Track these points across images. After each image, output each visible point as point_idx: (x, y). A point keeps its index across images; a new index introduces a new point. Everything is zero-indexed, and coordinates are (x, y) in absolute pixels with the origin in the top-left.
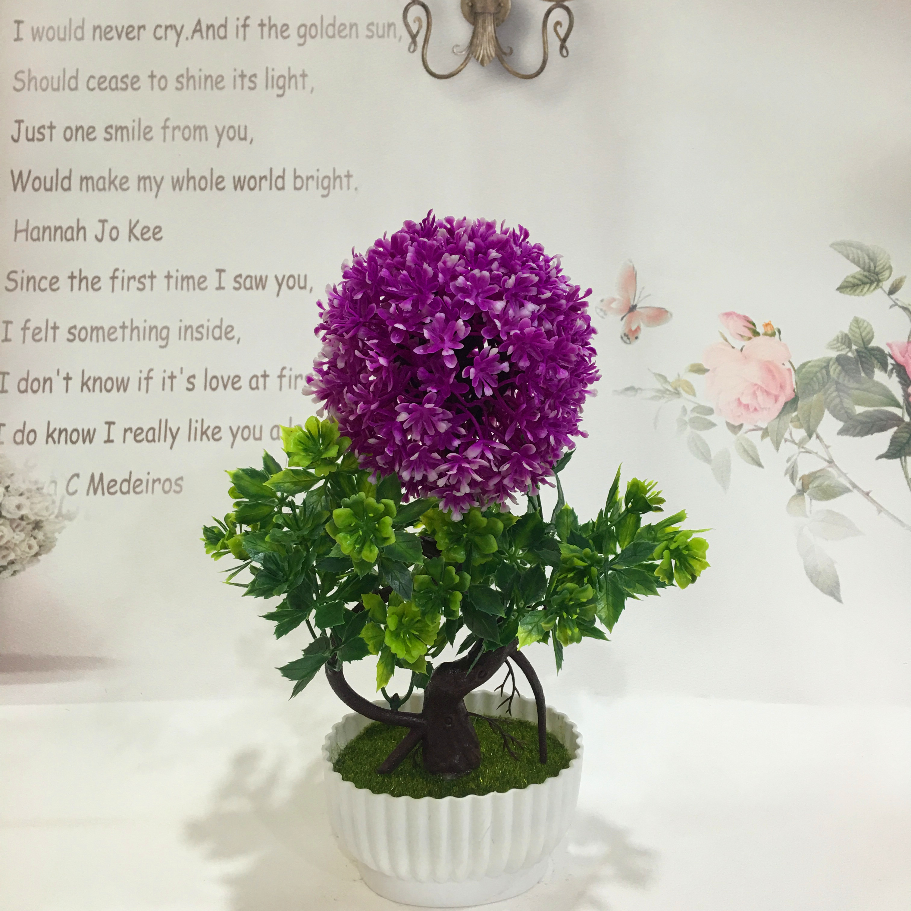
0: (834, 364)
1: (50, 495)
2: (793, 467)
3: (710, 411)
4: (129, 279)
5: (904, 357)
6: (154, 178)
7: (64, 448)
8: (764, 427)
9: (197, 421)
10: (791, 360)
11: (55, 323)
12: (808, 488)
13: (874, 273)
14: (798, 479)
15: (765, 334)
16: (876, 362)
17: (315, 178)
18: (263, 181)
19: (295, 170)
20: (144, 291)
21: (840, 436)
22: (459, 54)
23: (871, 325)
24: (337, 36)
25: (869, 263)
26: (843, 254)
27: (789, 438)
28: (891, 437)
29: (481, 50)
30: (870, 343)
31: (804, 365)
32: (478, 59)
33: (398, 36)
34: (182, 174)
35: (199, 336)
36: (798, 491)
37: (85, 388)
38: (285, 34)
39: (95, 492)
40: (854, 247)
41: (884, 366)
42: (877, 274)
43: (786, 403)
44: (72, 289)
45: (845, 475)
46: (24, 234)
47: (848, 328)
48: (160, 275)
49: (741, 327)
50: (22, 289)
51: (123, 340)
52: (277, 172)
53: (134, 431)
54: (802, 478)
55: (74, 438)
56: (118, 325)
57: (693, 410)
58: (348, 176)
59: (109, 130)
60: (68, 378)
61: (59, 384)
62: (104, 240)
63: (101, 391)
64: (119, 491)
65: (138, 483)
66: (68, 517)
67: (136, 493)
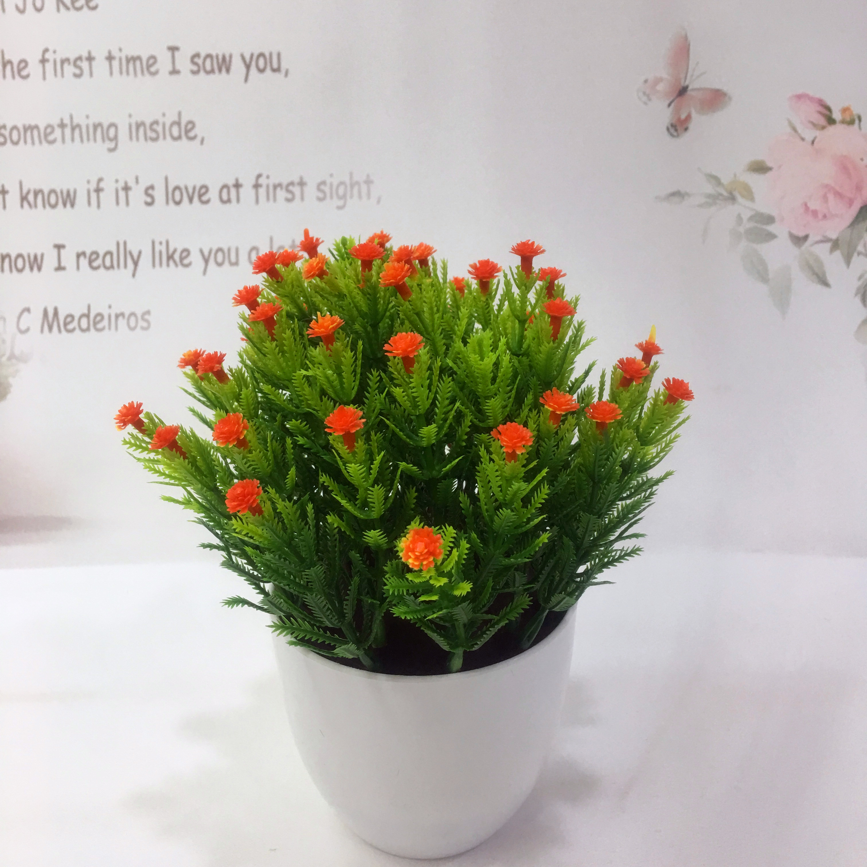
2: (865, 286)
3: (770, 220)
4: (63, 62)
7: (8, 277)
8: (834, 236)
9: (161, 243)
15: (843, 122)
20: (82, 78)
27: (863, 250)
35: (154, 135)
37: (25, 204)
39: (50, 328)
43: (862, 208)
48: (100, 56)
49: (813, 112)
51: (64, 141)
53: (88, 255)
55: (20, 265)
56: (55, 122)
57: (751, 219)
60: (3, 192)
62: (27, 11)
63: (44, 207)
64: (77, 327)
65: (99, 318)
66: (23, 359)
67: (97, 330)
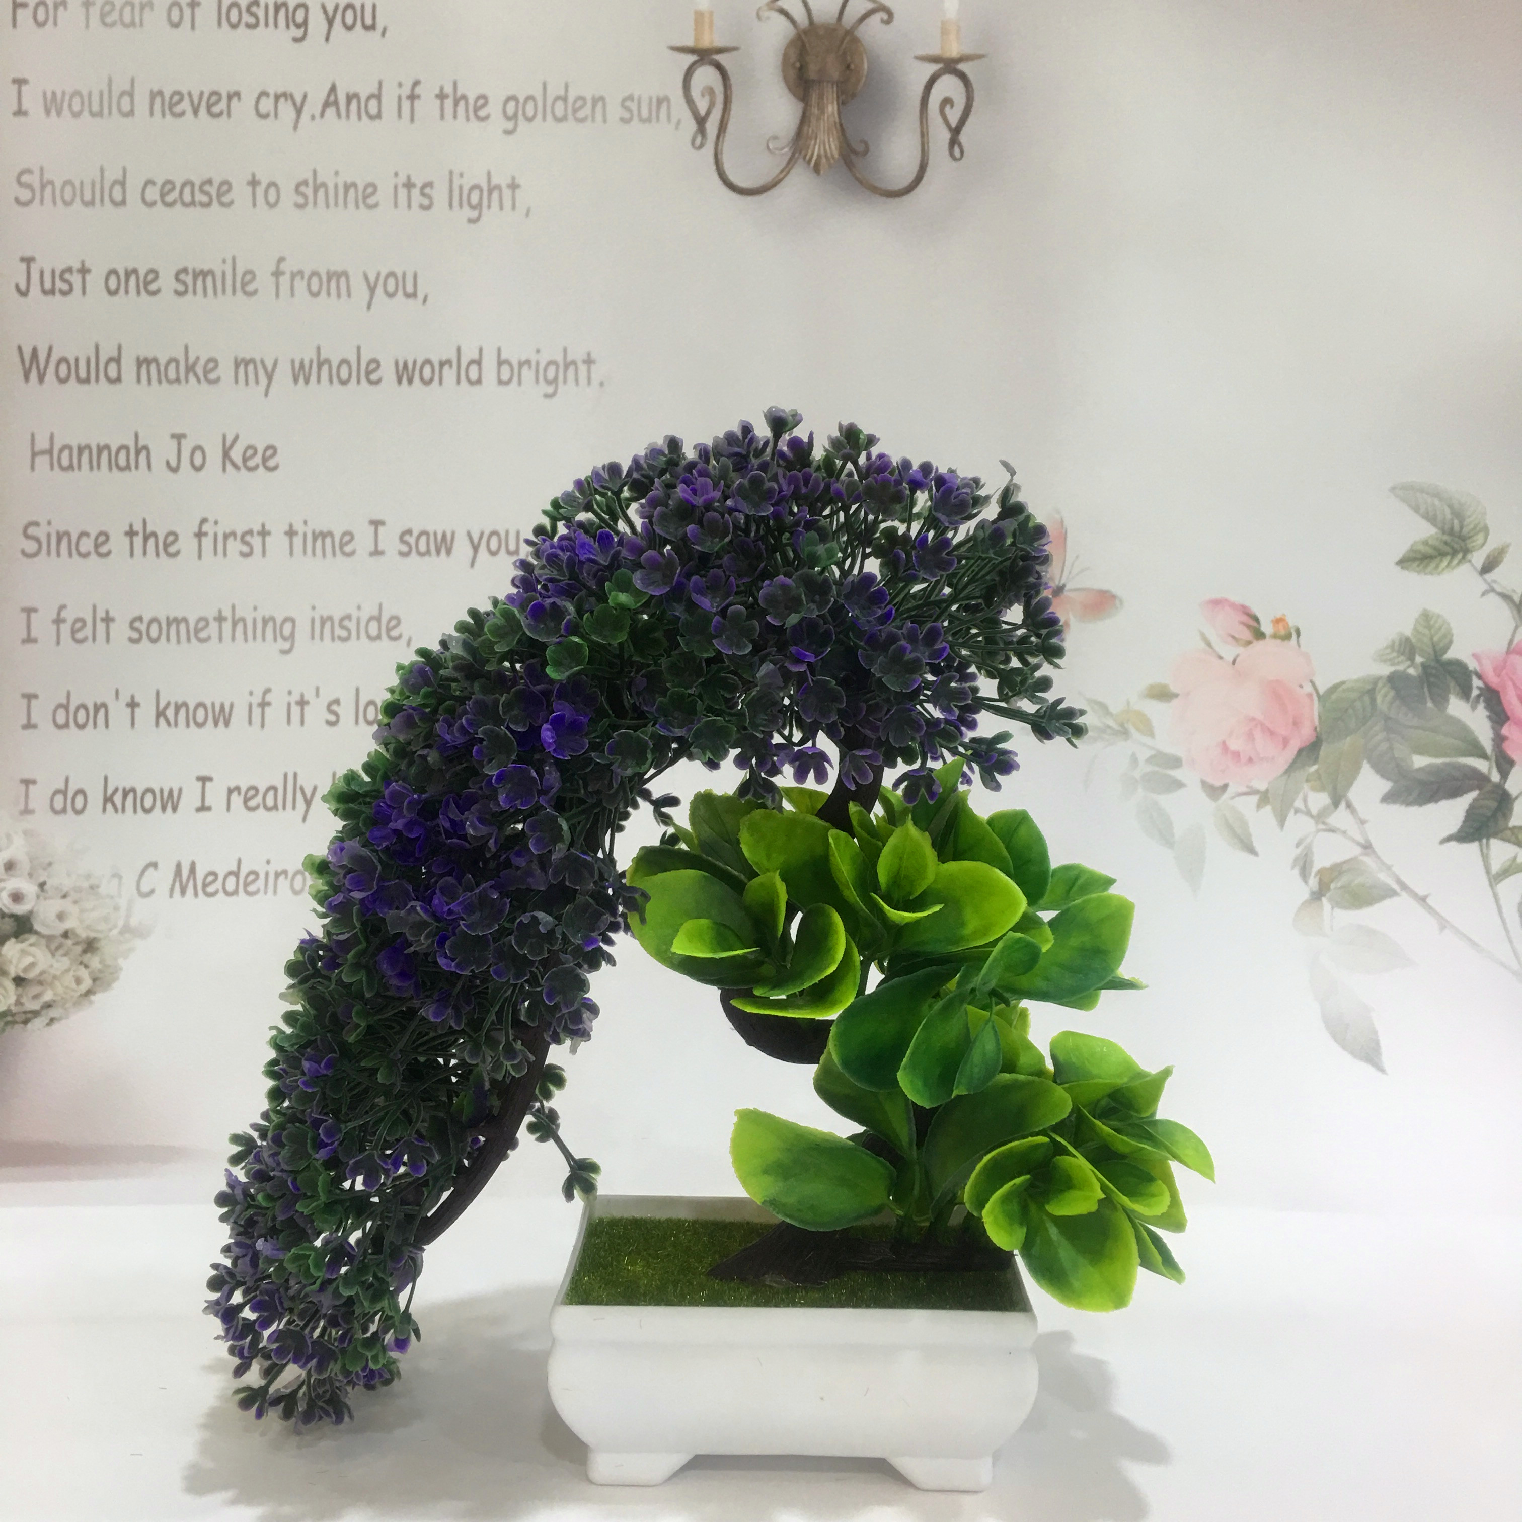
0: (1384, 686)
1: (112, 897)
2: (1306, 855)
3: (1176, 762)
4: (226, 537)
5: (1499, 676)
6: (262, 362)
7: (131, 820)
8: (1262, 787)
10: (1314, 679)
11: (107, 612)
12: (1329, 889)
13: (1459, 537)
14: (1313, 874)
15: (1275, 636)
16: (1452, 684)
17: (534, 364)
18: (446, 368)
19: (499, 350)
20: (250, 558)
21: (1384, 806)
22: (777, 152)
23: (1449, 624)
24: (570, 117)
25: (1452, 520)
26: (1410, 506)
27: (1302, 807)
28: (1466, 806)
29: (815, 145)
30: (1445, 652)
31: (1334, 688)
32: (809, 162)
33: (674, 120)
34: (309, 355)
35: (344, 634)
36: (1313, 893)
37: (162, 720)
38: (482, 113)
39: (183, 892)
40: (1428, 493)
41: (1465, 693)
42: (1463, 539)
43: (1300, 752)
44: (132, 554)
45: (1389, 868)
46: (46, 458)
47: (1412, 627)
48: (278, 530)
49: (1234, 623)
50: (49, 552)
51: (221, 639)
52: (469, 354)
54: (1320, 872)
55: (148, 803)
56: (211, 614)
57: (1149, 760)
58: (589, 361)
59: (182, 276)
60: (133, 705)
61: (119, 712)
62: (181, 470)
63: (188, 725)
64: (221, 890)
65: (251, 877)
66: (140, 933)
67: (249, 894)
